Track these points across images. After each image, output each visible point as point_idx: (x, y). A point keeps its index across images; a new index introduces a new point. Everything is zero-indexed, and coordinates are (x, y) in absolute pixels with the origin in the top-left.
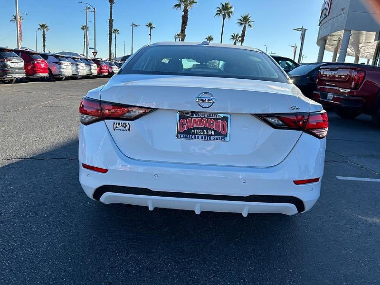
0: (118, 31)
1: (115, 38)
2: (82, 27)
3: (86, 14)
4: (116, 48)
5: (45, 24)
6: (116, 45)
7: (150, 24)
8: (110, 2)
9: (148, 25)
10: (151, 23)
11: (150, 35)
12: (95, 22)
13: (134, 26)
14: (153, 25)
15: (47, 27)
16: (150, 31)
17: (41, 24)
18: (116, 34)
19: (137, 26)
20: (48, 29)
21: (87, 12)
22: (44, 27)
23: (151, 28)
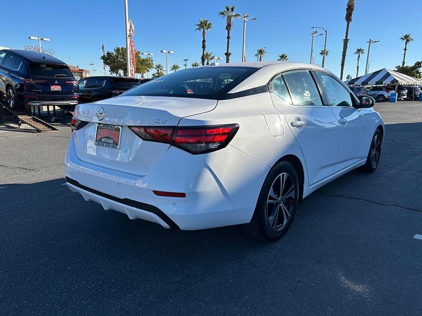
0: (363, 50)
1: (357, 58)
2: (321, 52)
3: (313, 39)
4: (358, 70)
5: (285, 54)
6: (358, 67)
7: (406, 37)
8: (347, 20)
9: (403, 37)
10: (408, 35)
11: (405, 49)
12: (325, 46)
13: (372, 43)
14: (410, 37)
15: (286, 57)
16: (405, 45)
17: (281, 55)
18: (359, 55)
19: (375, 42)
20: (287, 59)
21: (313, 37)
22: (284, 58)
23: (408, 41)
